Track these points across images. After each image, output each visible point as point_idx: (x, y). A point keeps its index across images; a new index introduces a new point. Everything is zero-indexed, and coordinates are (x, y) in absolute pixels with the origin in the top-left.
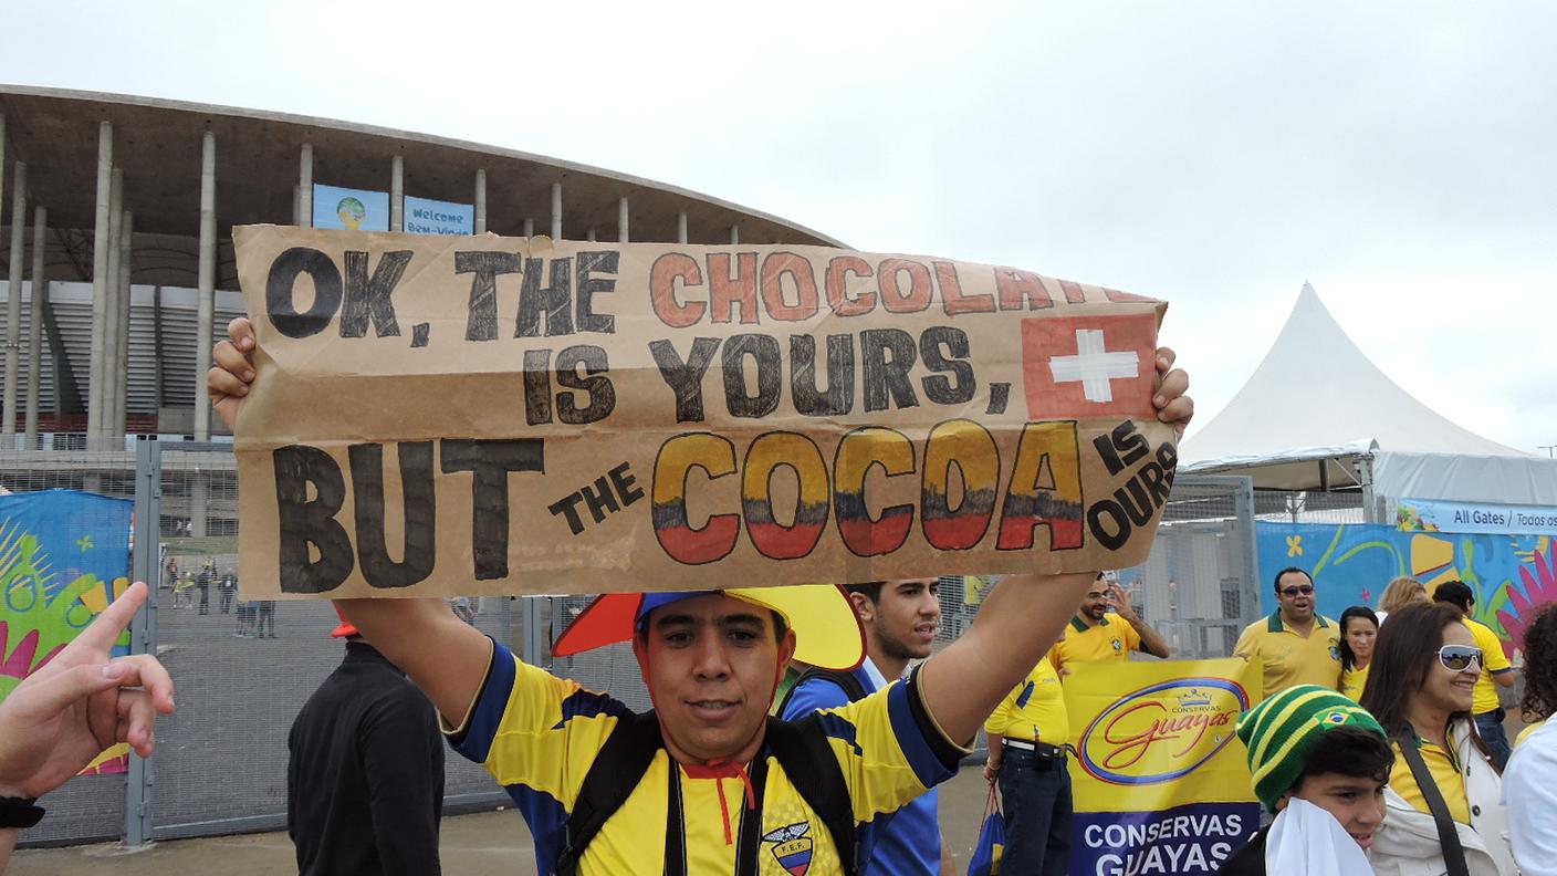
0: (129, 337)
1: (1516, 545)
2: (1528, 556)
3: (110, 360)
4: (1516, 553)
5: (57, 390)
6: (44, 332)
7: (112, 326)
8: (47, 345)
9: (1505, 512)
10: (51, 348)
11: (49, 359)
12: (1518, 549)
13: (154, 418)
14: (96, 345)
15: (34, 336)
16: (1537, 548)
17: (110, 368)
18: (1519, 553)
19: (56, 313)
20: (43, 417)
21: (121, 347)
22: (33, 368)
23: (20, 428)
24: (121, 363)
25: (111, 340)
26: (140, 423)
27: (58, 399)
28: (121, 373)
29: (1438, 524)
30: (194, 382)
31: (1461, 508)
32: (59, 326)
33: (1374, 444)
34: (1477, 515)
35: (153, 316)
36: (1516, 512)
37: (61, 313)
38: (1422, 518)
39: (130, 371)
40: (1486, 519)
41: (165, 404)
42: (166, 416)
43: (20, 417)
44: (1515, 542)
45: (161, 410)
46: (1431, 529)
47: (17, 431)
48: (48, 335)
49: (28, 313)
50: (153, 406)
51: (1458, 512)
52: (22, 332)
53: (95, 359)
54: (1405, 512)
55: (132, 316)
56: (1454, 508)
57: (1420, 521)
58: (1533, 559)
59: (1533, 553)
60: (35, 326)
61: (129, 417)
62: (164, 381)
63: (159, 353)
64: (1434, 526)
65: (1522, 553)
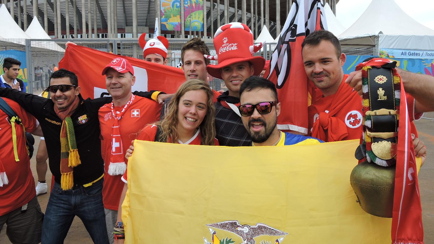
0: (117, 8)
1: (424, 62)
2: (429, 65)
3: (112, 14)
4: (424, 64)
5: (101, 23)
6: (97, 8)
7: (112, 6)
8: (98, 11)
9: (421, 52)
10: (99, 11)
11: (99, 14)
12: (424, 63)
13: (124, 29)
14: (109, 11)
15: (95, 9)
16: (432, 63)
17: (112, 16)
18: (425, 64)
19: (99, 2)
20: (98, 29)
21: (115, 11)
22: (95, 17)
23: (93, 32)
24: (115, 15)
25: (112, 9)
26: (121, 30)
27: (101, 25)
28: (116, 18)
29: (394, 56)
30: (132, 19)
31: (404, 51)
32: (101, 6)
33: (381, 33)
34: (410, 53)
35: (122, 2)
36: (425, 52)
37: (101, 2)
38: (388, 54)
39: (117, 17)
40: (413, 54)
41: (127, 26)
42: (127, 29)
43: (93, 30)
44: (424, 61)
45: (126, 27)
46: (392, 57)
47: (93, 33)
48: (98, 8)
49: (93, 3)
50: (124, 26)
51: (403, 52)
52: (92, 8)
53: (109, 14)
54: (383, 52)
55: (117, 2)
56: (401, 51)
57: (388, 55)
58: (430, 66)
59: (430, 64)
60: (95, 6)
61: (118, 29)
62: (126, 19)
63: (125, 12)
64: (393, 56)
65: (426, 64)
